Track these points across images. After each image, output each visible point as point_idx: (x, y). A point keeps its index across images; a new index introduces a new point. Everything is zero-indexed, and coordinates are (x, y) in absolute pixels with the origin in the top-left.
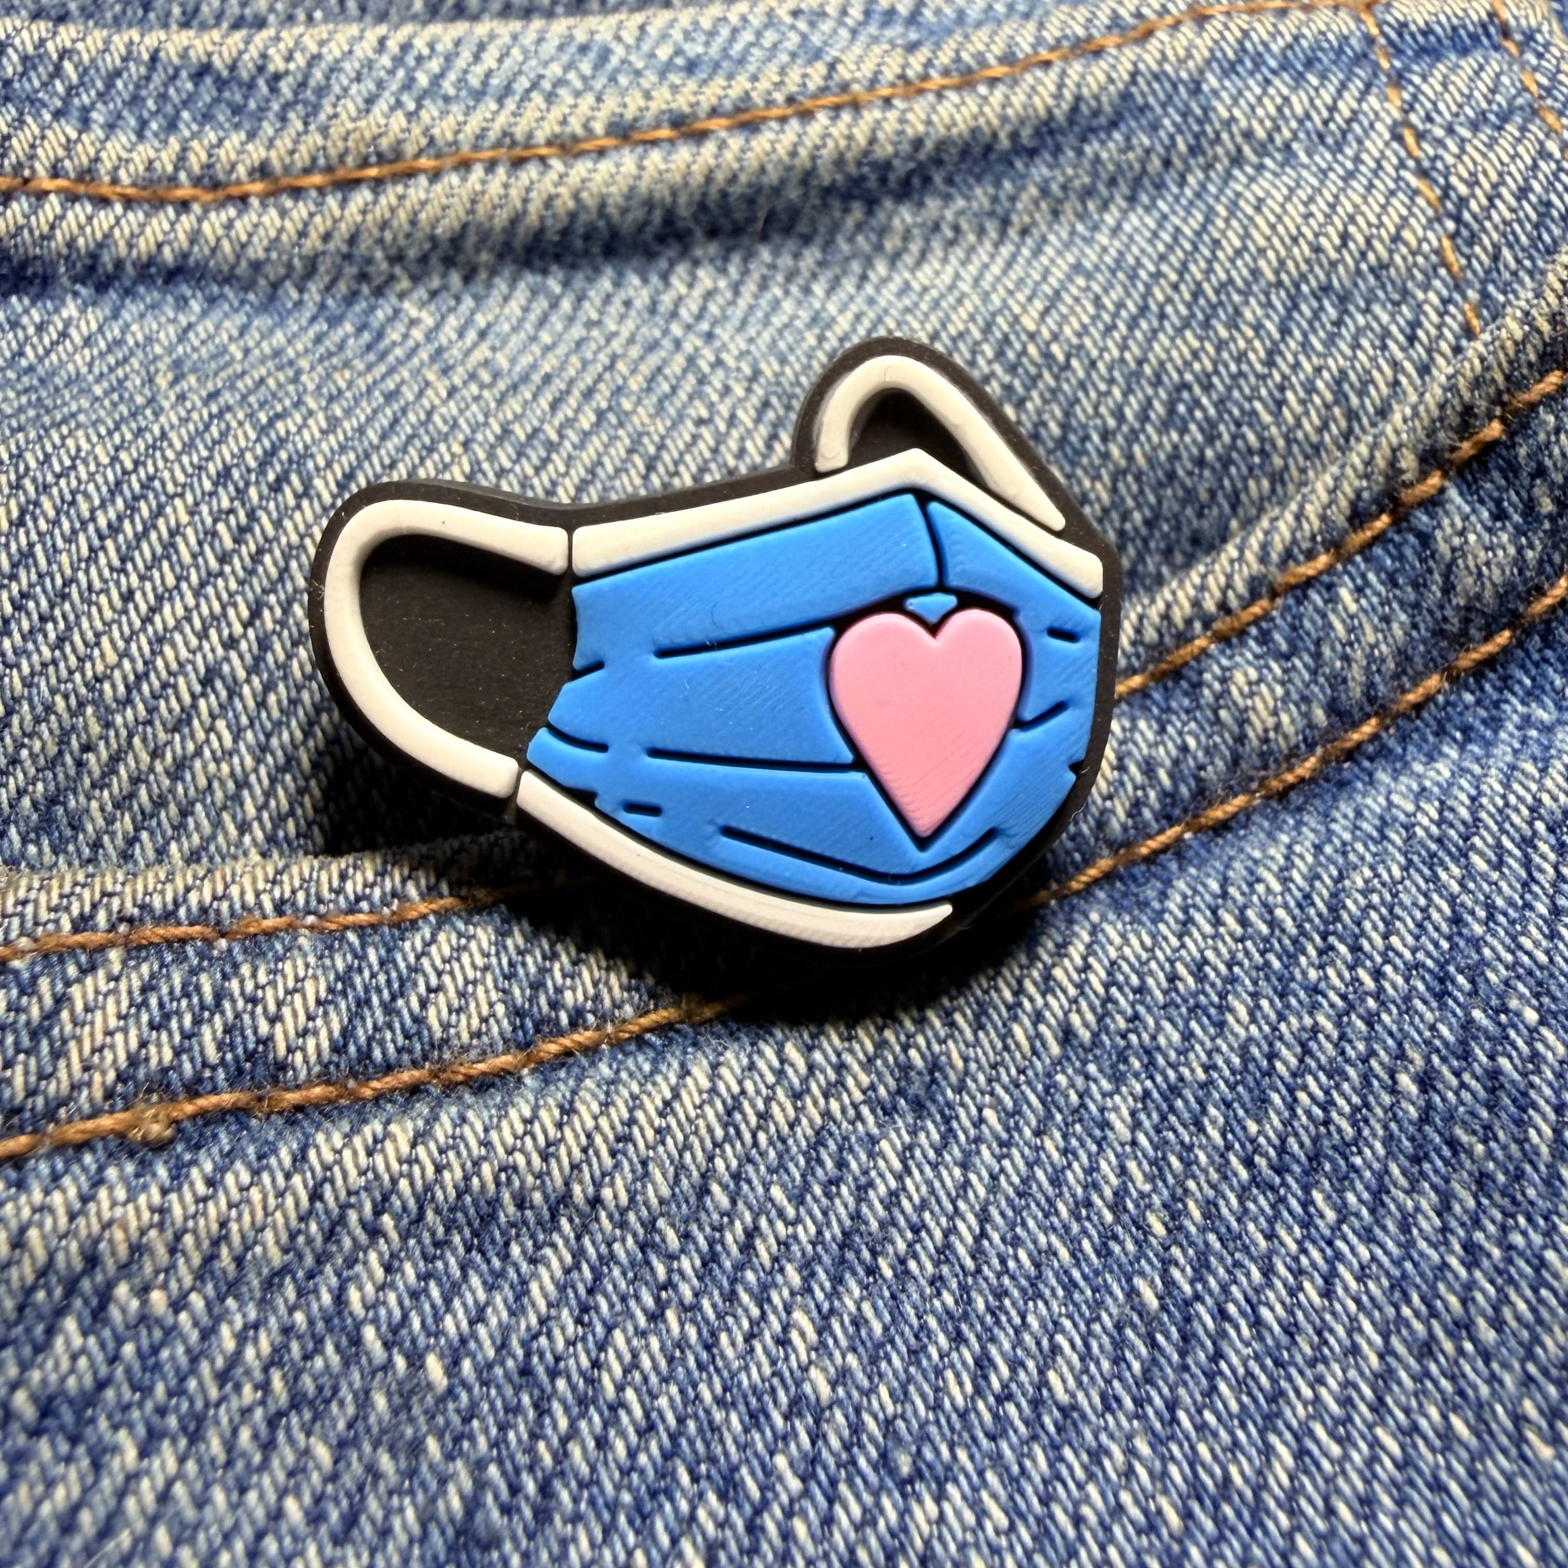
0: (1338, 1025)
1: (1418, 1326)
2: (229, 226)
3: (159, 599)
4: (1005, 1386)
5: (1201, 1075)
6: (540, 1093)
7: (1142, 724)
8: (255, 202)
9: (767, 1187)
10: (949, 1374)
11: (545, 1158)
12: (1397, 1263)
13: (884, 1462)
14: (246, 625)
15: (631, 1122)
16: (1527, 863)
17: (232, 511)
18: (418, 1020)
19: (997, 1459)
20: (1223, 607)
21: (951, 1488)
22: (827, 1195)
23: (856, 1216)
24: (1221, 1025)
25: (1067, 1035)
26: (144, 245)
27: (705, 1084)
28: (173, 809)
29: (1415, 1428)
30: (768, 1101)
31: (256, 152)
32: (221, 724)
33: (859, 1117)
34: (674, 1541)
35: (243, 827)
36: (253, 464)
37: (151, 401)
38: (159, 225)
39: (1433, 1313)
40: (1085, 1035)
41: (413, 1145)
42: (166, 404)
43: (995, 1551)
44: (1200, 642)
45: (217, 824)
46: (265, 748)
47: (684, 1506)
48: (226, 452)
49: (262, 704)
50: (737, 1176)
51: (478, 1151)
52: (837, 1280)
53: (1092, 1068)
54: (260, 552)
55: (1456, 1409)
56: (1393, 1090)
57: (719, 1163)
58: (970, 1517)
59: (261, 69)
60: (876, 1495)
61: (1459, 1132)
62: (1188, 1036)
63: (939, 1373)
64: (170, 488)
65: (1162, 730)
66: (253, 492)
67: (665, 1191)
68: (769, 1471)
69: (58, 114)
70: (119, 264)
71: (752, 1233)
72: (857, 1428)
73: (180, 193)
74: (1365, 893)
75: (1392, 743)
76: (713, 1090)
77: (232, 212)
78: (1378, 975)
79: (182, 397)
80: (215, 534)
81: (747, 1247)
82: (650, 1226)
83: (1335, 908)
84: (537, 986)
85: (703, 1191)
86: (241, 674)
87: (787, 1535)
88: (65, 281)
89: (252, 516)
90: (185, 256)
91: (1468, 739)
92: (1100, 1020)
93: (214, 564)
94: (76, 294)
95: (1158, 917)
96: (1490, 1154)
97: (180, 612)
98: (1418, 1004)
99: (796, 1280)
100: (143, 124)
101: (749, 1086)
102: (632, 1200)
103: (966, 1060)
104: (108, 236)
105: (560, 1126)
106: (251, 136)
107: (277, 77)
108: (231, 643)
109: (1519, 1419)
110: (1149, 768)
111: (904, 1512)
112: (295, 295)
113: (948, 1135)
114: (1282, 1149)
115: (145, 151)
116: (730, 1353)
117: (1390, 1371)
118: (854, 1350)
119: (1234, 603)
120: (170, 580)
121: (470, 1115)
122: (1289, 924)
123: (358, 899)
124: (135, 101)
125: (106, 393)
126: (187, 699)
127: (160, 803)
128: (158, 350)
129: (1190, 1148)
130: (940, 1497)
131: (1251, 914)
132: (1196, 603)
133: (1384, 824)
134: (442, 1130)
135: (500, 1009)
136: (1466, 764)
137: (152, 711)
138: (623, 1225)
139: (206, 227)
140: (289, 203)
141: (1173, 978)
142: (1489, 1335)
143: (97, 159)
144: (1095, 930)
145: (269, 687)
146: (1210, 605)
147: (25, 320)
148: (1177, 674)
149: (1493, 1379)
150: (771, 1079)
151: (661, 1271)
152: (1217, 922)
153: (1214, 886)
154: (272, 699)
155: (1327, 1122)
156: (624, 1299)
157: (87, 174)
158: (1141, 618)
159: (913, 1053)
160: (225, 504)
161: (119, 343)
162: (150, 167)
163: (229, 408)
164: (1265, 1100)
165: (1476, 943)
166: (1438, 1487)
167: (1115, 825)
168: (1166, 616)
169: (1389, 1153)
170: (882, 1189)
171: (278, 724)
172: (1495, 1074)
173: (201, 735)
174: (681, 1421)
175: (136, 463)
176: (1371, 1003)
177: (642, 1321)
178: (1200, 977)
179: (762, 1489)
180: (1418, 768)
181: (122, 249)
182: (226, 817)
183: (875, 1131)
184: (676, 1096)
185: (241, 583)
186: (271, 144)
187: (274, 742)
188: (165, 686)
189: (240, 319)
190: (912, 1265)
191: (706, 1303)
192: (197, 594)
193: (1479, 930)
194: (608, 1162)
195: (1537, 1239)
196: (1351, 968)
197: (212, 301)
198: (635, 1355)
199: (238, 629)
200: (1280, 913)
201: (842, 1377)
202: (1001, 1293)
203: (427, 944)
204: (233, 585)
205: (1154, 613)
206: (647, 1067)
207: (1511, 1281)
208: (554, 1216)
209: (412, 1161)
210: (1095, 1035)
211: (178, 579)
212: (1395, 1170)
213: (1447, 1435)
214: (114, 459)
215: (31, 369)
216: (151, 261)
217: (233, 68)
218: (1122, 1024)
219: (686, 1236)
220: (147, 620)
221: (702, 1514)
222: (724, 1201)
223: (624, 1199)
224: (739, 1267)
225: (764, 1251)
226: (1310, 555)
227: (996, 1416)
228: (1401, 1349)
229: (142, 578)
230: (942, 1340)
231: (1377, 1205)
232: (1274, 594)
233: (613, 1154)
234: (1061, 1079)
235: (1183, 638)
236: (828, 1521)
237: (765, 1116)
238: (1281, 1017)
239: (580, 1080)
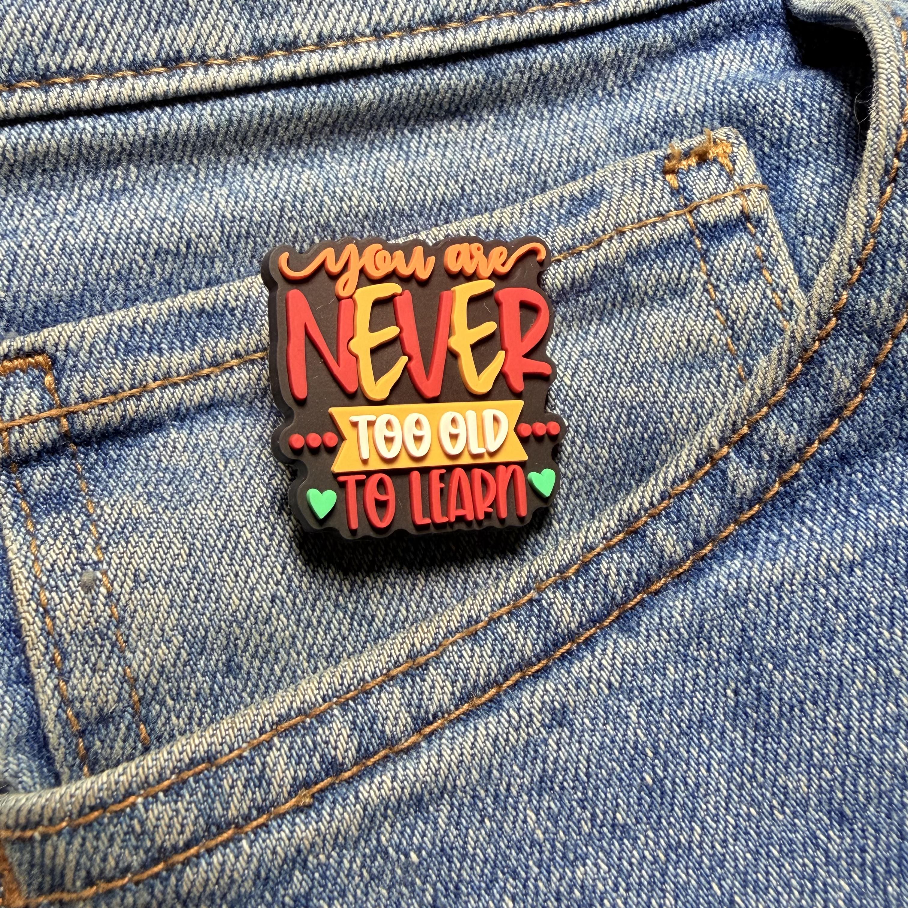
0: (705, 672)
1: (739, 780)
2: (228, 382)
3: (248, 572)
4: (602, 822)
5: (660, 694)
6: (429, 750)
7: (625, 555)
8: (236, 368)
9: (511, 766)
10: (583, 822)
11: (436, 775)
12: (730, 757)
13: (564, 857)
14: (282, 574)
15: (462, 754)
16: (768, 604)
17: (266, 528)
18: (383, 732)
19: (602, 848)
20: (651, 503)
21: (588, 861)
22: (533, 764)
23: (544, 770)
24: (665, 675)
25: (610, 685)
26: (196, 399)
27: (485, 733)
28: (272, 654)
29: (739, 814)
30: (507, 734)
31: (232, 346)
32: (282, 616)
33: (540, 732)
34: (501, 896)
35: (298, 654)
36: (268, 504)
37: (220, 479)
38: (199, 388)
39: (743, 774)
40: (617, 685)
41: (392, 782)
42: (227, 481)
43: (605, 879)
44: (644, 519)
45: (289, 654)
46: (299, 620)
47: (502, 884)
48: (257, 502)
49: (294, 604)
50: (501, 765)
51: (414, 779)
52: (540, 795)
53: (621, 696)
54: (280, 542)
55: (752, 806)
56: (725, 696)
57: (494, 762)
58: (595, 870)
59: (225, 306)
60: (563, 868)
61: (748, 710)
62: (653, 680)
63: (579, 822)
64: (241, 524)
65: (633, 556)
66: (271, 517)
67: (477, 777)
68: (527, 867)
69: (150, 350)
70: (188, 409)
71: (509, 785)
72: (553, 846)
73: (206, 371)
74: (712, 621)
75: (718, 553)
76: (488, 734)
77: (228, 375)
78: (718, 653)
79: (232, 474)
80: (262, 539)
81: (508, 790)
82: (474, 790)
83: (701, 627)
84: (419, 707)
85: (490, 773)
86: (285, 594)
87: (536, 887)
88: (168, 422)
89: (274, 529)
90: (213, 399)
91: (747, 549)
92: (621, 677)
93: (264, 552)
94: (173, 426)
95: (638, 634)
96: (758, 717)
97: (257, 576)
98: (732, 664)
99: (526, 798)
100: (182, 342)
101: (500, 730)
102: (467, 784)
103: (575, 702)
104: (182, 398)
105: (438, 762)
106: (228, 338)
107: (233, 309)
108: (278, 583)
109: (772, 807)
110: (629, 572)
111: (573, 872)
112: (260, 405)
113: (572, 732)
114: (690, 720)
115: (187, 357)
116: (508, 830)
117: (730, 795)
118: (549, 819)
119: (655, 502)
120: (250, 564)
121: (408, 765)
122: (686, 635)
123: (349, 686)
124: (177, 333)
125: (202, 477)
126: (267, 610)
127: (267, 652)
128: (213, 446)
129: (658, 722)
130: (584, 865)
131: (671, 631)
132: (641, 503)
133: (717, 589)
134: (400, 773)
135: (409, 720)
136: (746, 561)
137: (256, 618)
138: (465, 792)
139: (219, 384)
140: (250, 367)
141: (646, 658)
142: (761, 779)
143: (170, 367)
144: (615, 642)
145: (295, 596)
146: (647, 505)
147: (158, 444)
148: (636, 532)
149: (763, 795)
150: (507, 725)
151: (480, 805)
152: (659, 635)
153: (657, 620)
154: (298, 601)
155: (704, 709)
156: (470, 817)
157: (167, 375)
158: (621, 510)
159: (556, 703)
160: (263, 525)
161: (196, 445)
162: (190, 364)
163: (251, 478)
164: (682, 703)
165: (751, 639)
166: (747, 833)
167: (618, 598)
168: (630, 509)
169: (726, 719)
170: (552, 758)
171: (302, 610)
172: (759, 688)
173: (275, 623)
174: (496, 856)
175: (225, 515)
176: (716, 664)
177: (478, 825)
178: (656, 658)
179: (526, 873)
180: (729, 563)
181: (188, 403)
182: (292, 651)
183: (546, 736)
184: (476, 740)
185: (276, 557)
186: (238, 342)
187: (302, 617)
188: (258, 607)
189: (240, 421)
190: (565, 784)
191: (497, 813)
192: (261, 566)
193: (752, 633)
194: (456, 771)
195: (775, 746)
196: (709, 650)
197: (227, 414)
198: (477, 837)
199: (279, 576)
200: (682, 630)
201: (546, 830)
202: (597, 788)
203: (378, 699)
204: (273, 559)
205: (625, 508)
206: (463, 729)
207: (767, 761)
208: (442, 793)
209: (393, 788)
210: (620, 684)
211: (253, 562)
212: (727, 724)
213: (749, 815)
214: (216, 515)
215: (167, 468)
216: (200, 404)
217: (214, 308)
218: (630, 678)
219: (487, 790)
220: (246, 582)
221: (508, 885)
222: (498, 775)
223: (464, 783)
224: (507, 797)
225: (514, 792)
226: (682, 481)
227: (600, 833)
228: (733, 787)
229: (240, 566)
230: (579, 809)
231: (722, 738)
232: (670, 497)
233: (458, 767)
234: (610, 702)
235: (637, 518)
236: (549, 880)
237: (507, 740)
238: (686, 671)
239: (440, 739)
